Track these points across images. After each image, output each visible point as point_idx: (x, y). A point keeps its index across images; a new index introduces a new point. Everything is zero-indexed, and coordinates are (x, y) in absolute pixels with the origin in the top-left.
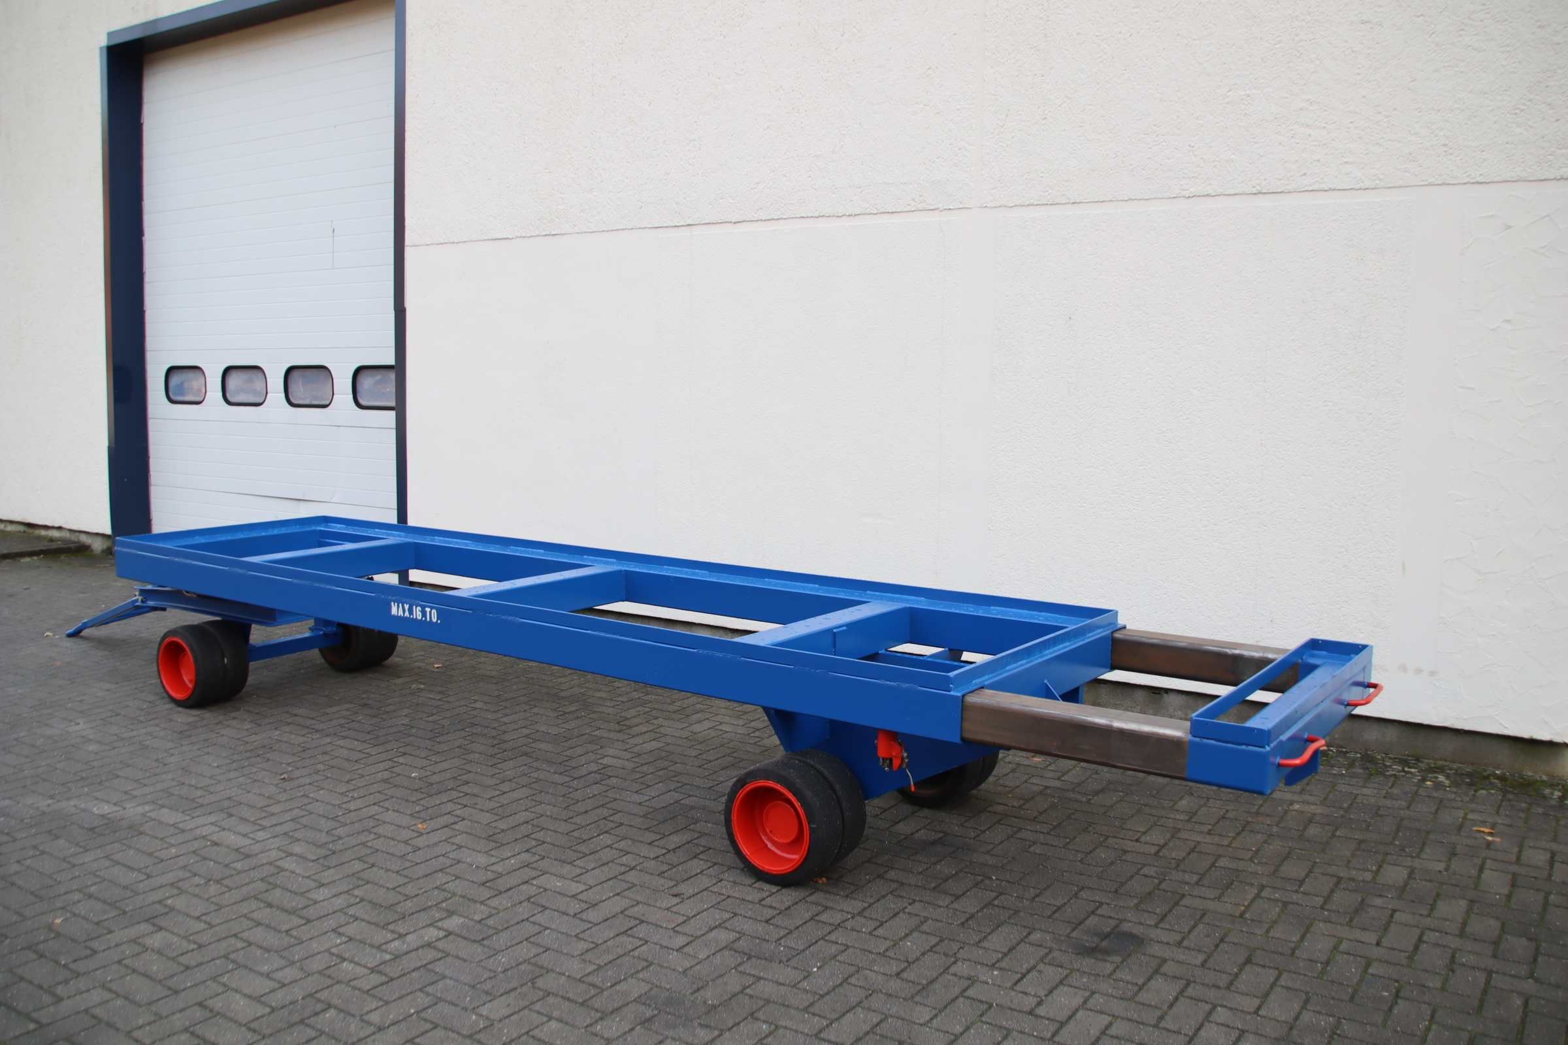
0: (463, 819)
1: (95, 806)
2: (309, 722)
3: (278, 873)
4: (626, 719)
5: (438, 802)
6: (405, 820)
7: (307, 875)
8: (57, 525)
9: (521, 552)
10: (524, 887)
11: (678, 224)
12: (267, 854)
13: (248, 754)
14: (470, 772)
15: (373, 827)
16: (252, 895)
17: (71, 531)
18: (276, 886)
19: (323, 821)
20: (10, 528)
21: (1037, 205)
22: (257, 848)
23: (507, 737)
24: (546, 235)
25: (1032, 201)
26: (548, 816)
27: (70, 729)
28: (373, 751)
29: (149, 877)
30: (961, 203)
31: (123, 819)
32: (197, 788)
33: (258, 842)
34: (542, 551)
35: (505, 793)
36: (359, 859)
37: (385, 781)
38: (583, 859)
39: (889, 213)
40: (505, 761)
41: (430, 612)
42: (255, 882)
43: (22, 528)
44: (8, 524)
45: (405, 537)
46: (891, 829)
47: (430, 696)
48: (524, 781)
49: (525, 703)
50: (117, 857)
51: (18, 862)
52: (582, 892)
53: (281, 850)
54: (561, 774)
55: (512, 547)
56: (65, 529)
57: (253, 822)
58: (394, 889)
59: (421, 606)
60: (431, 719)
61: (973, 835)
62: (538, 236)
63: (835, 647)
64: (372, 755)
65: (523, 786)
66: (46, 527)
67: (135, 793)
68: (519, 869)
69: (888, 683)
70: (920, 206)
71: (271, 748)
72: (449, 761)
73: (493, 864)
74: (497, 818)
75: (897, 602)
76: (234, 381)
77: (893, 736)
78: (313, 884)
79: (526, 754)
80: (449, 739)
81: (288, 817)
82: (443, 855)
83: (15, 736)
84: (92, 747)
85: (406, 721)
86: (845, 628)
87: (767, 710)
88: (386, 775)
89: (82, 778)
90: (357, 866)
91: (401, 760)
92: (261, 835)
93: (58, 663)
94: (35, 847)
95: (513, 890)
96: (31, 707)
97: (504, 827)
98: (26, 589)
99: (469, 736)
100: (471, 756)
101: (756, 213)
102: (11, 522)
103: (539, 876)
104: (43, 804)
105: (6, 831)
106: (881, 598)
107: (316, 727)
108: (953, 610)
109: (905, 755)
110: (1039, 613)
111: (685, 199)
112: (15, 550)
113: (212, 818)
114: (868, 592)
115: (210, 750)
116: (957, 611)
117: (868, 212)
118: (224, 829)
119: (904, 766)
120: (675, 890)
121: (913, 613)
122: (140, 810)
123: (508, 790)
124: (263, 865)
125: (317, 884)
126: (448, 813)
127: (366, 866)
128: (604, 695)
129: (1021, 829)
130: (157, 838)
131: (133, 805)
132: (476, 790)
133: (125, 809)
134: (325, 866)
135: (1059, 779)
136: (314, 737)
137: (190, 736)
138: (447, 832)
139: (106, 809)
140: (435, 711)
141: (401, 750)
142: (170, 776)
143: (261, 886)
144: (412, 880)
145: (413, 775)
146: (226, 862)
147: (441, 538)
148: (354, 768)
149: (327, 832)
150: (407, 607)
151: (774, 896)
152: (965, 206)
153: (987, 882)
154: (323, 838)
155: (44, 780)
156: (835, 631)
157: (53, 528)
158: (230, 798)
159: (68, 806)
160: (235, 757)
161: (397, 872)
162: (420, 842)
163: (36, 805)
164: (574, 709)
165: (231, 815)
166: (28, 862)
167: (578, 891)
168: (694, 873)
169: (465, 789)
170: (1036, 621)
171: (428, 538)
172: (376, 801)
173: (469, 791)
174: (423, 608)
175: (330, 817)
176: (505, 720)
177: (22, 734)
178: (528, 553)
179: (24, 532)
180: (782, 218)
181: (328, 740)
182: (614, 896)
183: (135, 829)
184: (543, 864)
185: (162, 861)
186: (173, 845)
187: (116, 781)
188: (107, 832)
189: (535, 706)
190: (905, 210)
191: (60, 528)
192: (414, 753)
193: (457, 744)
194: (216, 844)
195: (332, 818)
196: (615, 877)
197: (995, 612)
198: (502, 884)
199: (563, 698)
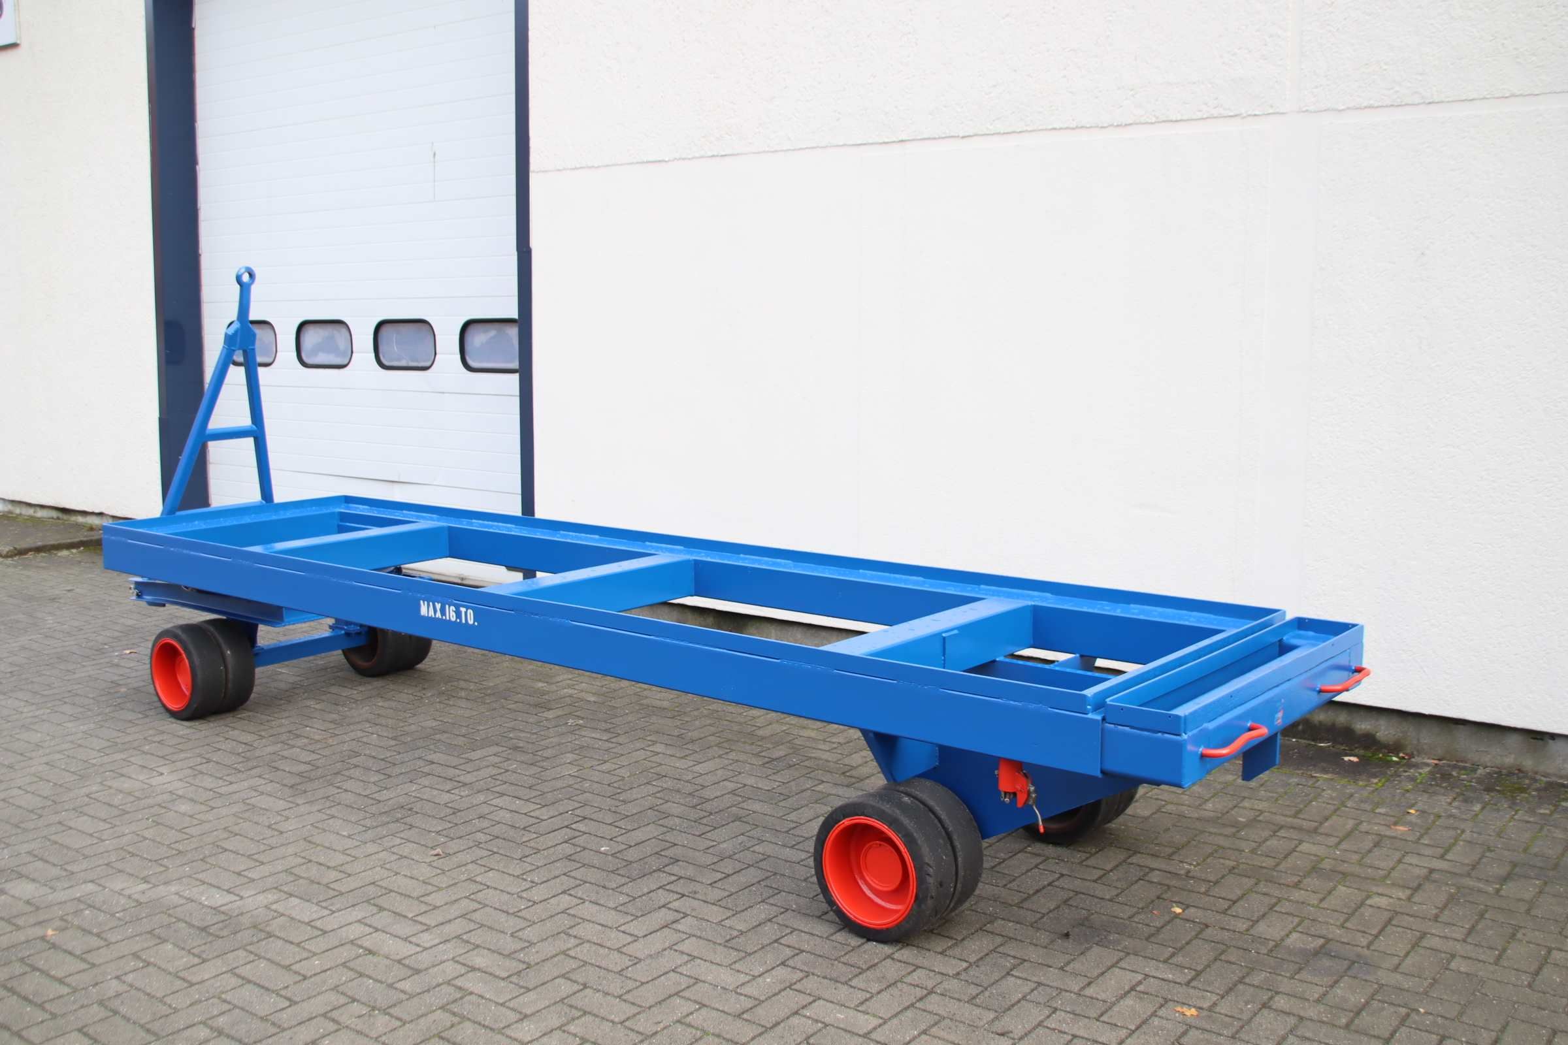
0: (686, 915)
1: (202, 894)
2: (451, 772)
3: (461, 998)
4: (853, 768)
5: (646, 890)
6: (610, 917)
7: (501, 1001)
8: (97, 511)
9: (572, 538)
10: (795, 1020)
11: (886, 140)
12: (440, 967)
13: (385, 819)
14: (675, 845)
15: (571, 927)
16: (435, 1032)
17: (114, 517)
18: (464, 1018)
19: (503, 917)
20: (41, 514)
21: (1377, 107)
22: (425, 959)
23: (707, 793)
24: (713, 156)
25: (1372, 102)
26: (793, 911)
27: (154, 782)
28: (544, 813)
29: (293, 1003)
30: (1272, 107)
31: (242, 914)
32: (329, 867)
33: (426, 949)
34: (597, 537)
35: (729, 875)
36: (563, 976)
37: (569, 858)
38: (861, 976)
39: (1171, 121)
40: (715, 828)
41: (466, 613)
42: (434, 1011)
43: (54, 514)
44: (38, 509)
45: (438, 521)
46: (1252, 932)
47: (593, 735)
48: (748, 857)
49: (718, 745)
50: (246, 971)
51: (117, 977)
52: (875, 1029)
53: (457, 962)
54: (792, 847)
55: (562, 532)
56: (108, 515)
57: (411, 919)
58: (622, 1023)
59: (455, 605)
60: (605, 767)
61: (1364, 942)
62: (702, 157)
63: (944, 655)
64: (543, 820)
65: (749, 866)
66: (84, 513)
67: (251, 874)
68: (780, 992)
69: (1011, 702)
70: (1215, 112)
71: (410, 809)
72: (643, 829)
73: (743, 984)
74: (729, 913)
75: (1018, 598)
76: (312, 337)
77: (1018, 766)
78: (513, 1016)
79: (739, 819)
80: (635, 796)
81: (454, 911)
82: (673, 971)
83: (84, 791)
84: (184, 807)
85: (573, 770)
86: (956, 632)
87: (865, 732)
88: (568, 849)
89: (180, 852)
90: (565, 988)
91: (581, 827)
92: (426, 939)
93: (123, 690)
94: (136, 956)
95: (782, 1025)
96: (99, 751)
97: (742, 927)
98: (69, 591)
99: (659, 792)
100: (670, 822)
101: (991, 124)
102: (42, 507)
103: (810, 1003)
104: (137, 889)
105: (95, 931)
106: (998, 594)
107: (462, 778)
108: (1085, 609)
109: (1032, 789)
110: (1190, 613)
111: (896, 107)
112: (52, 541)
113: (357, 914)
114: (982, 586)
115: (333, 811)
116: (1090, 610)
117: (1142, 120)
118: (377, 930)
119: (1031, 802)
120: (998, 1026)
121: (1037, 612)
122: (262, 899)
123: (731, 872)
124: (439, 985)
125: (518, 1016)
126: (664, 906)
127: (576, 987)
128: (813, 734)
129: (1425, 934)
130: (292, 943)
131: (253, 892)
132: (690, 871)
133: (242, 898)
134: (522, 987)
135: (1442, 857)
136: (462, 794)
137: (305, 792)
138: (668, 937)
139: (219, 898)
140: (606, 757)
141: (578, 812)
142: (291, 850)
143: (445, 1018)
144: (643, 1009)
145: (603, 849)
146: (390, 981)
147: (480, 522)
148: (524, 839)
149: (512, 935)
150: (438, 606)
151: (1135, 1035)
152: (1278, 110)
153: (1414, 1016)
154: (510, 945)
155: (133, 855)
156: (944, 635)
157: (93, 514)
158: (373, 883)
159: (168, 893)
160: (368, 823)
161: (620, 997)
162: (639, 949)
163: (127, 892)
164: (782, 753)
165: (381, 909)
166: (130, 978)
167: (870, 1027)
168: (1014, 999)
169: (675, 869)
170: (1187, 623)
171: (465, 521)
172: (565, 887)
173: (682, 873)
174: (457, 607)
175: (511, 911)
176: (697, 768)
177: (94, 788)
178: (580, 539)
179: (58, 518)
180: (1027, 131)
181: (481, 798)
182: (919, 1035)
183: (263, 931)
184: (810, 984)
185: (305, 978)
186: (315, 954)
187: (223, 856)
188: (225, 933)
189: (732, 750)
190: (1194, 117)
191: (101, 514)
192: (594, 816)
193: (647, 804)
194: (370, 952)
195: (513, 914)
196: (912, 1005)
197: (1135, 612)
198: (765, 1014)
199: (763, 738)
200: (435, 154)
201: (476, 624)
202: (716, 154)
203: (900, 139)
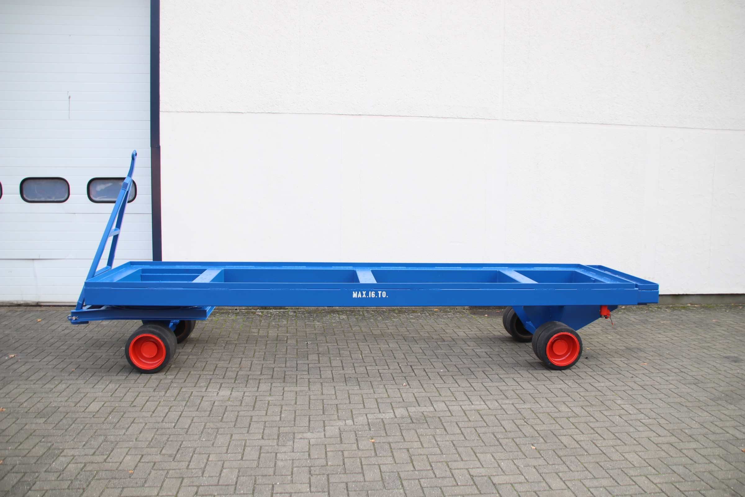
21: (525, 121)
25: (523, 119)
39: (462, 118)
41: (381, 293)
70: (476, 117)
77: (607, 307)
117: (453, 117)
150: (364, 293)
174: (376, 292)
200: (70, 97)
201: (387, 297)
202: (270, 112)
203: (359, 114)
